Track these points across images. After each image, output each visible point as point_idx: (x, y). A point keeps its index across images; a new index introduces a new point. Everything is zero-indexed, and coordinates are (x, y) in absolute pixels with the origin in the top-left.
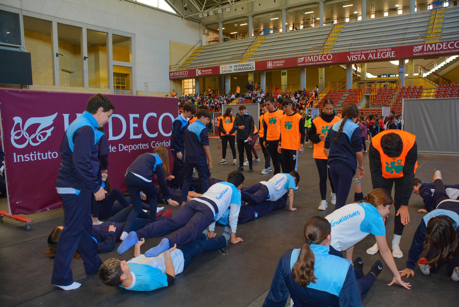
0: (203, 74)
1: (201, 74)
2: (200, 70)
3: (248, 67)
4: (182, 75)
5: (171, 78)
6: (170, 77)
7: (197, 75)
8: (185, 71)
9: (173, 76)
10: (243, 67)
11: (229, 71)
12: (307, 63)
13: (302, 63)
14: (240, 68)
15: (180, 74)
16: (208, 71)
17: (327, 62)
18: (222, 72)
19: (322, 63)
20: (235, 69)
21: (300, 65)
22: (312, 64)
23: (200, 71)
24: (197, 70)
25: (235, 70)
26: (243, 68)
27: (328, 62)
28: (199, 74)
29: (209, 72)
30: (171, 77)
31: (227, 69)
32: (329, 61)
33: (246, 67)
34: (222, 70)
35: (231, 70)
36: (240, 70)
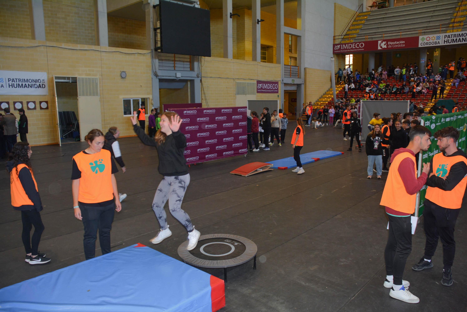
0: (390, 46)
1: (385, 47)
2: (386, 42)
4: (354, 49)
5: (335, 52)
6: (334, 50)
7: (379, 48)
8: (360, 43)
9: (340, 49)
10: (461, 38)
11: (436, 43)
14: (455, 39)
15: (350, 47)
16: (398, 43)
18: (422, 44)
20: (446, 41)
23: (384, 43)
24: (379, 42)
25: (446, 43)
26: (460, 39)
28: (383, 47)
29: (400, 44)
30: (336, 50)
31: (431, 41)
34: (423, 42)
35: (439, 42)
36: (455, 42)
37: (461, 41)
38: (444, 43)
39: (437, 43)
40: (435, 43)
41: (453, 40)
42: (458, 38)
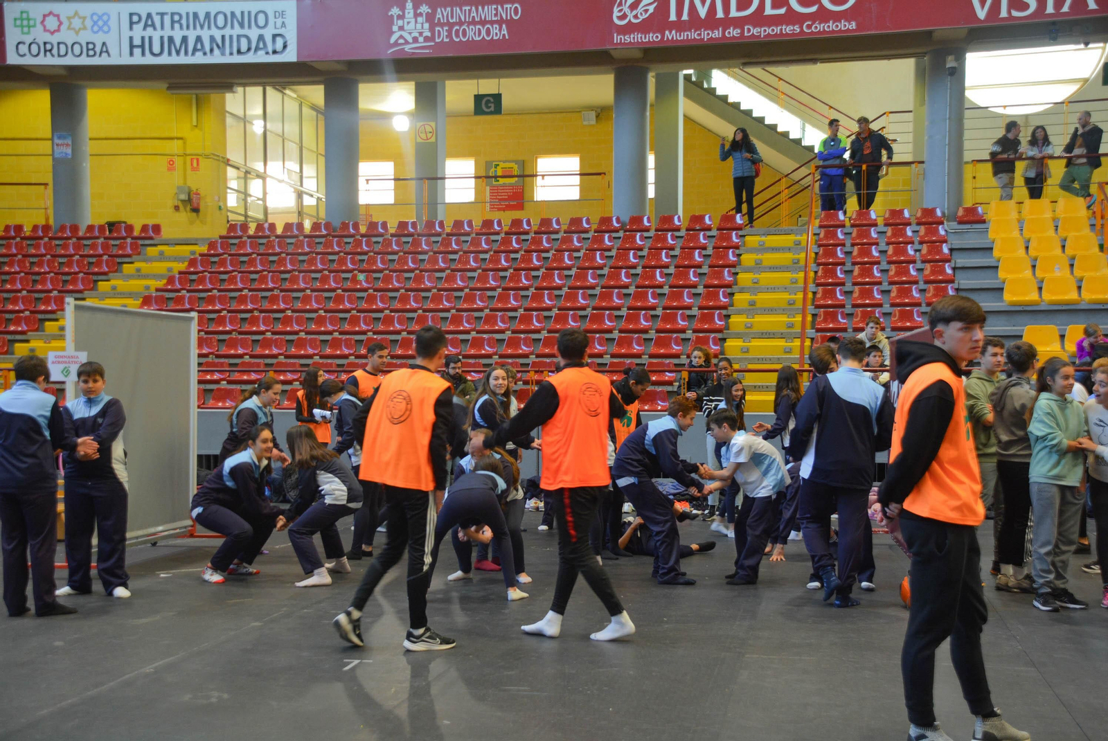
3: (237, 30)
10: (205, 34)
11: (90, 48)
12: (679, 26)
13: (644, 27)
14: (178, 35)
17: (819, 27)
18: (23, 49)
19: (788, 29)
20: (137, 42)
21: (628, 39)
22: (717, 34)
25: (137, 51)
26: (199, 39)
27: (831, 26)
31: (67, 36)
32: (837, 16)
33: (227, 32)
34: (28, 40)
35: (104, 44)
36: (178, 53)
37: (207, 49)
38: (131, 54)
39: (98, 49)
40: (88, 50)
41: (171, 39)
42: (192, 36)
